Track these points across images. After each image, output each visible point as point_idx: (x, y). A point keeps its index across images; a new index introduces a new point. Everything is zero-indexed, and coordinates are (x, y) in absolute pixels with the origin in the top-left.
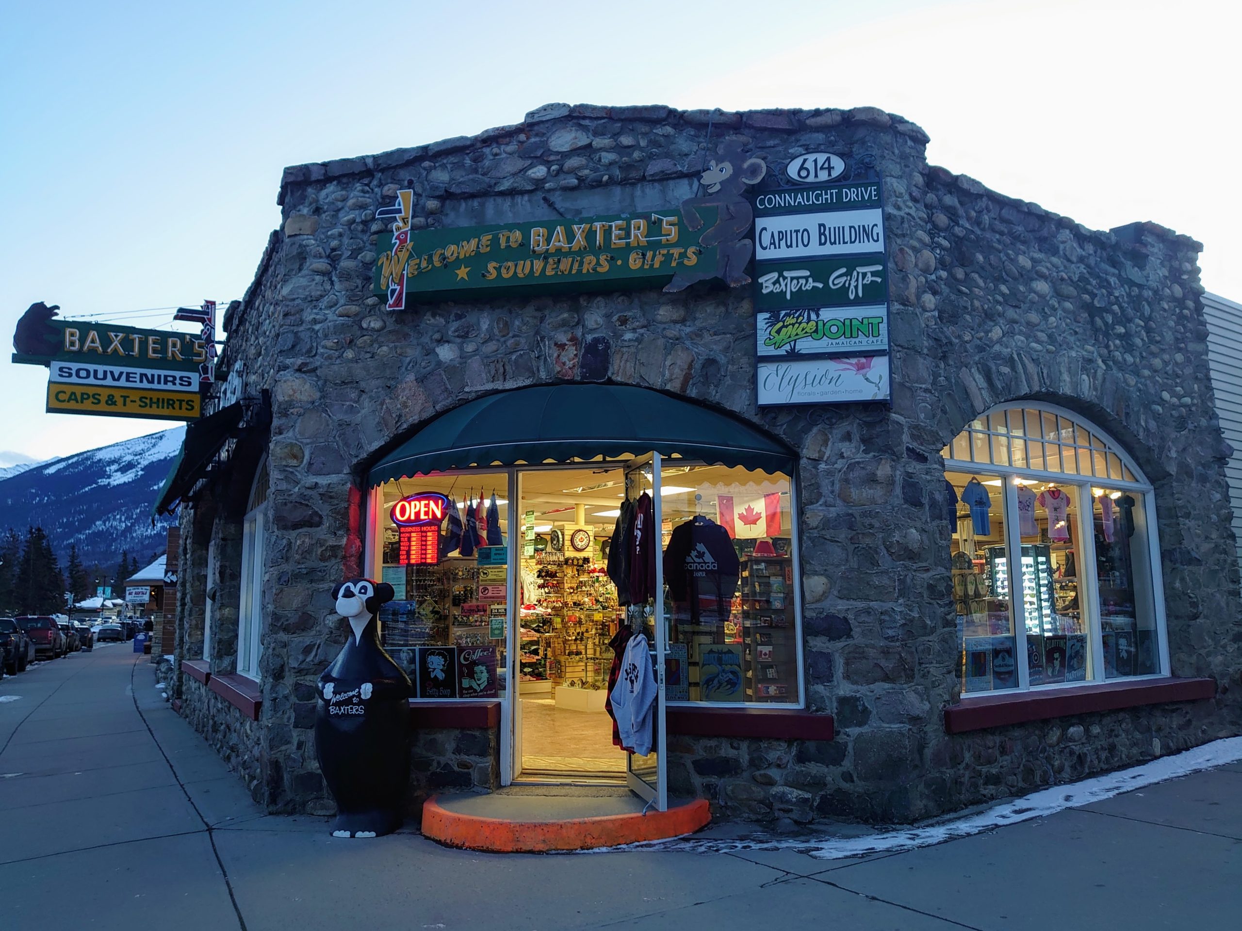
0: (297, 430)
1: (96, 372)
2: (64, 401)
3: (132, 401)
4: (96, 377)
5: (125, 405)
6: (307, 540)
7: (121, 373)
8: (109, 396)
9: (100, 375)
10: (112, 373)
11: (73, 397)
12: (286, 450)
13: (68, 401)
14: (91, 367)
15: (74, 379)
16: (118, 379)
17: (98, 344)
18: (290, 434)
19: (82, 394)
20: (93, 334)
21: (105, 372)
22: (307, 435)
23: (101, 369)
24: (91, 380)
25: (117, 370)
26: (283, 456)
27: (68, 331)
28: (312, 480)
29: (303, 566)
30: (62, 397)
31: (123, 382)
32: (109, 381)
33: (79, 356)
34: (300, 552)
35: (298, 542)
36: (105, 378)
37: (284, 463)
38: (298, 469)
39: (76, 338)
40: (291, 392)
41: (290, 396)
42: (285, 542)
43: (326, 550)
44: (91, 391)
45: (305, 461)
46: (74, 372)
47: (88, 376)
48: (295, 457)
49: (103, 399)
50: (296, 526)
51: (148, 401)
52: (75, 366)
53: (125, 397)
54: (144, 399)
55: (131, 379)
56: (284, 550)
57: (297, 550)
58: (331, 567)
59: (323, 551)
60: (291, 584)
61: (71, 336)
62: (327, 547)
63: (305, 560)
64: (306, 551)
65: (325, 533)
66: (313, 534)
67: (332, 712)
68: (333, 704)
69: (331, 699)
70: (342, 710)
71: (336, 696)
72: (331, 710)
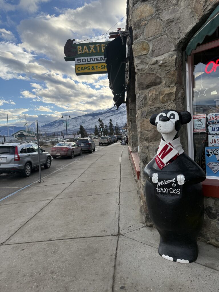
0: (145, 34)
1: (87, 59)
2: (80, 70)
3: (99, 67)
4: (88, 61)
5: (97, 69)
6: (154, 93)
7: (95, 58)
8: (92, 67)
9: (89, 60)
10: (92, 59)
11: (82, 69)
12: (140, 47)
13: (81, 70)
14: (86, 58)
15: (82, 63)
16: (94, 61)
17: (87, 50)
18: (141, 37)
19: (85, 67)
20: (85, 47)
21: (90, 59)
22: (150, 35)
23: (89, 58)
24: (87, 62)
25: (93, 58)
26: (139, 50)
27: (78, 47)
28: (154, 59)
29: (153, 107)
30: (79, 69)
31: (96, 61)
32: (92, 62)
33: (82, 55)
34: (151, 100)
35: (150, 95)
36: (90, 61)
37: (140, 54)
38: (147, 56)
39: (80, 49)
40: (140, 14)
41: (140, 16)
42: (143, 96)
43: (165, 96)
44: (87, 66)
45: (150, 50)
46: (81, 60)
47: (85, 61)
48: (145, 49)
49: (91, 68)
50: (148, 86)
51: (104, 67)
52: (81, 58)
53: (97, 66)
54: (102, 66)
55: (98, 60)
56: (143, 100)
57: (149, 99)
58: (168, 106)
59: (163, 97)
60: (148, 117)
61: (79, 48)
62: (165, 94)
63: (154, 104)
64: (154, 99)
65: (164, 87)
66: (157, 89)
67: (159, 191)
68: (159, 186)
69: (157, 183)
70: (165, 191)
71: (160, 182)
72: (158, 190)
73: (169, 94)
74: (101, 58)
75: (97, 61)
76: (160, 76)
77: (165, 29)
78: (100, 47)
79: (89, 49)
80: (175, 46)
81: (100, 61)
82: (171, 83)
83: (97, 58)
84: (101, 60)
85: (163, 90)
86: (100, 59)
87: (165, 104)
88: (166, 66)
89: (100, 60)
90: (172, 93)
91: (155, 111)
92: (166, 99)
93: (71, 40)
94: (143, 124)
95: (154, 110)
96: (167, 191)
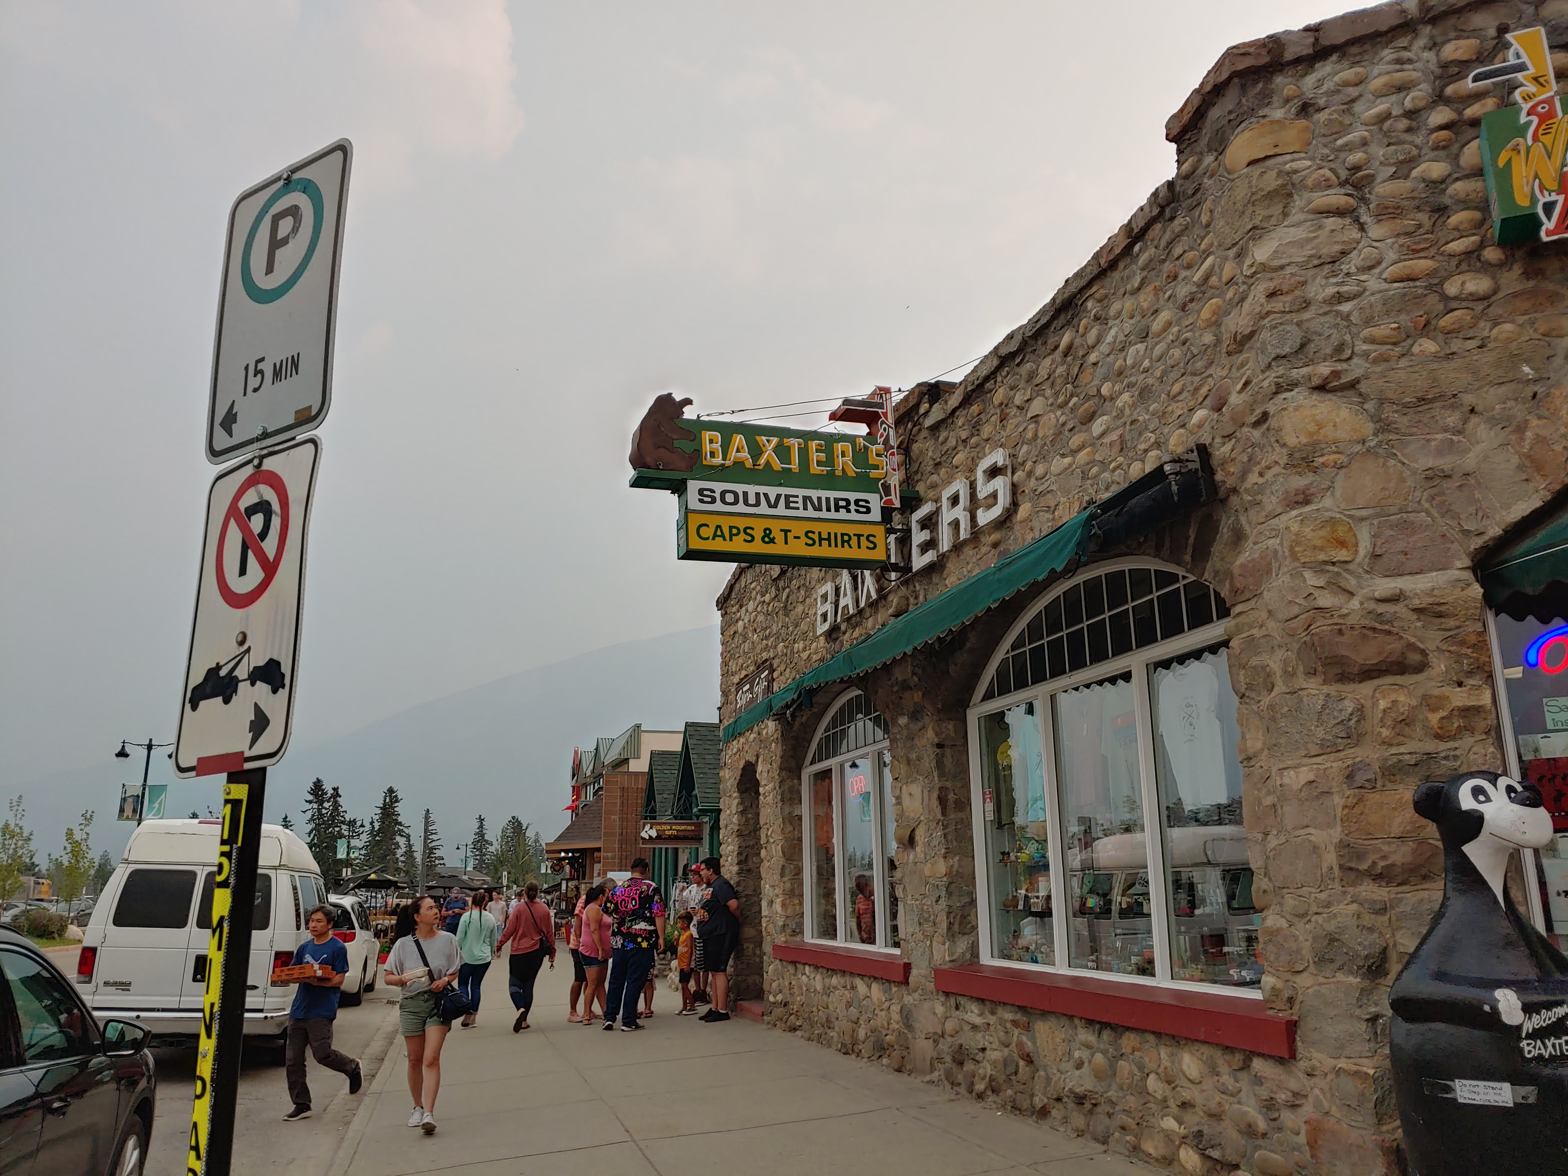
0: (1338, 494)
1: (745, 494)
2: (708, 538)
3: (795, 537)
4: (746, 503)
5: (786, 543)
6: (1399, 700)
7: (778, 496)
8: (765, 530)
9: (752, 500)
10: (766, 495)
11: (719, 533)
12: (1322, 533)
13: (713, 539)
14: (740, 488)
15: (719, 506)
16: (775, 506)
17: (745, 454)
18: (1327, 502)
19: (731, 528)
20: (739, 439)
21: (758, 495)
22: (1361, 503)
23: (752, 490)
24: (741, 508)
25: (773, 492)
26: (1318, 543)
27: (707, 435)
28: (1385, 586)
29: (1402, 749)
30: (704, 532)
31: (781, 510)
32: (764, 509)
33: (721, 473)
34: (1389, 722)
35: (1383, 704)
36: (758, 504)
37: (1322, 557)
38: (1351, 567)
39: (717, 446)
40: (1312, 427)
41: (1311, 434)
42: (1348, 705)
43: (1449, 717)
44: (742, 523)
45: (1362, 552)
46: (717, 495)
47: (736, 502)
48: (1342, 544)
49: (758, 534)
50: (1368, 674)
51: (816, 537)
52: (719, 487)
53: (786, 532)
54: (810, 535)
55: (792, 505)
56: (1350, 720)
57: (1382, 720)
58: (1470, 750)
59: (1443, 718)
60: (1383, 786)
61: (710, 442)
62: (1453, 710)
63: (1401, 738)
64: (1404, 720)
65: (1440, 684)
66: (1412, 687)
67: (1530, 1052)
68: (1529, 1036)
69: (1522, 1025)
70: (1550, 1048)
71: (1530, 1018)
72: (1527, 1049)
73: (1467, 712)
74: (805, 498)
75: (787, 507)
76: (1421, 646)
77: (1418, 494)
78: (804, 452)
79: (756, 451)
80: (1468, 555)
81: (801, 513)
82: (1470, 674)
83: (787, 497)
84: (805, 508)
85: (1436, 692)
86: (800, 500)
87: (1452, 744)
88: (1440, 615)
89: (800, 505)
90: (1480, 707)
91: (1415, 765)
92: (1456, 725)
93: (674, 400)
94: (1362, 814)
95: (1413, 762)
96: (1555, 1051)
